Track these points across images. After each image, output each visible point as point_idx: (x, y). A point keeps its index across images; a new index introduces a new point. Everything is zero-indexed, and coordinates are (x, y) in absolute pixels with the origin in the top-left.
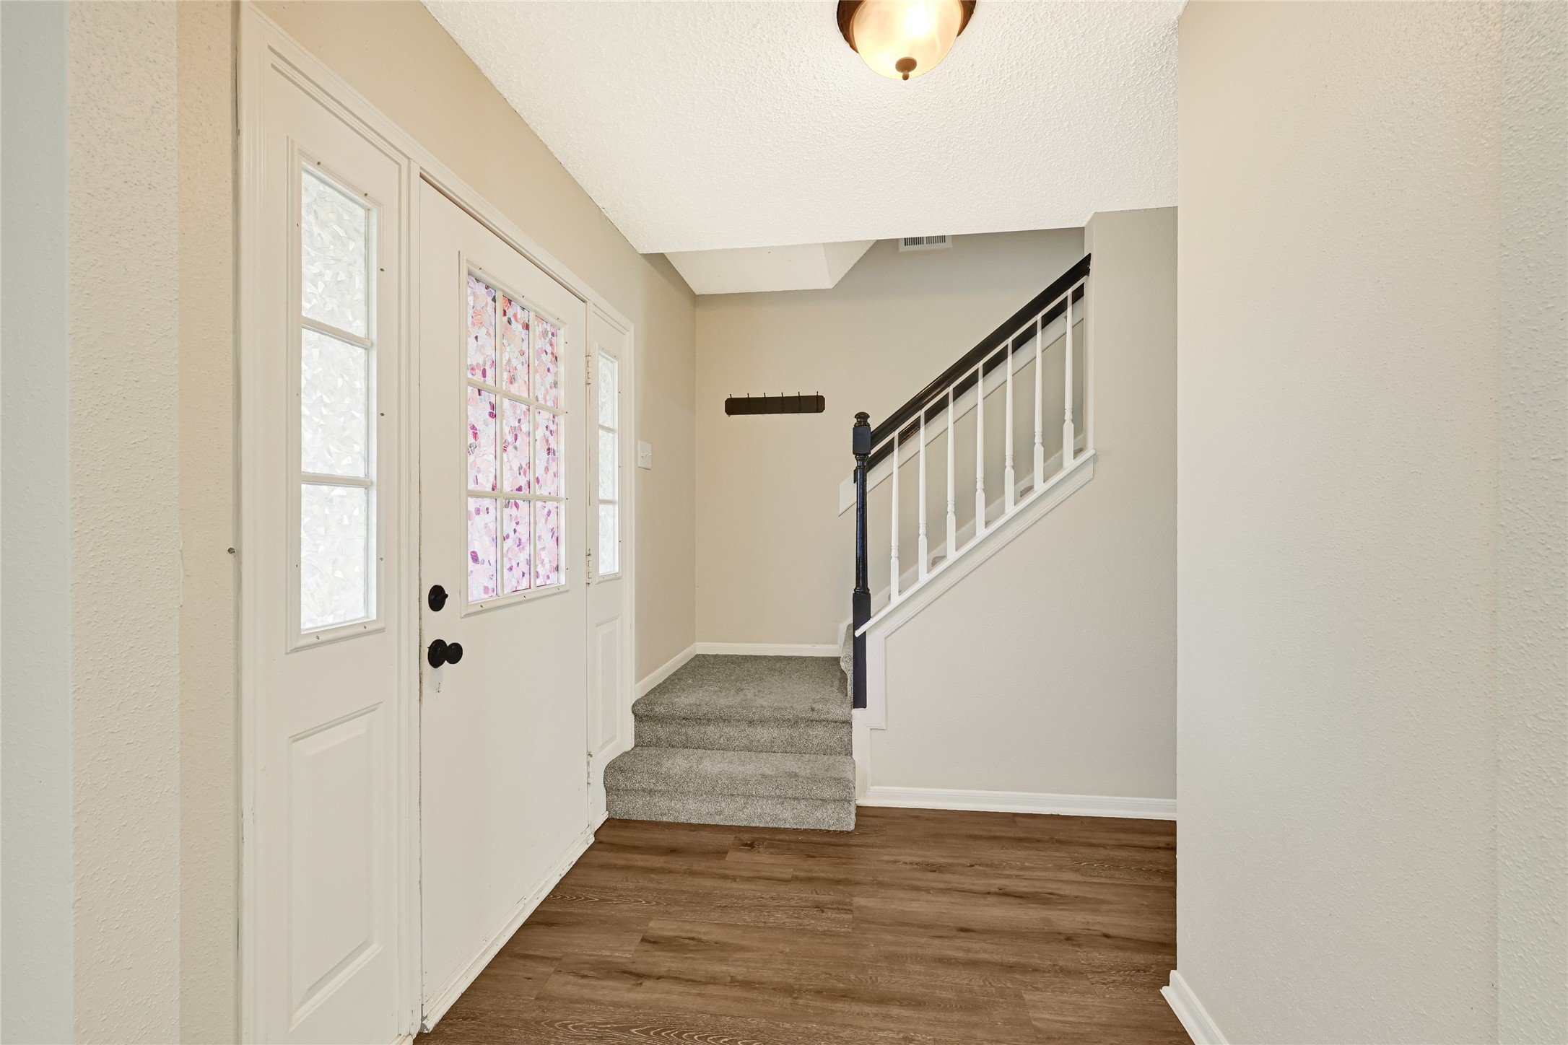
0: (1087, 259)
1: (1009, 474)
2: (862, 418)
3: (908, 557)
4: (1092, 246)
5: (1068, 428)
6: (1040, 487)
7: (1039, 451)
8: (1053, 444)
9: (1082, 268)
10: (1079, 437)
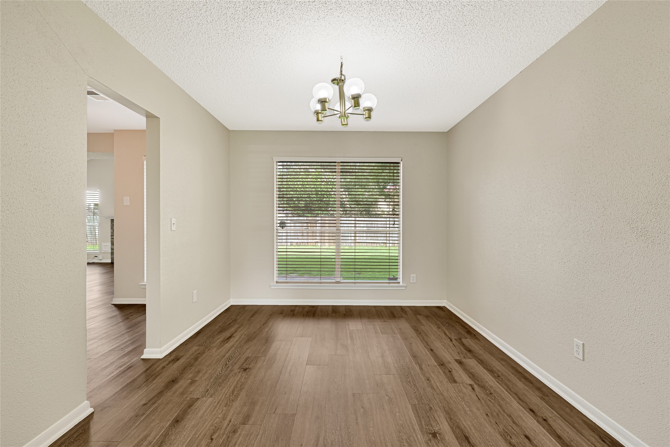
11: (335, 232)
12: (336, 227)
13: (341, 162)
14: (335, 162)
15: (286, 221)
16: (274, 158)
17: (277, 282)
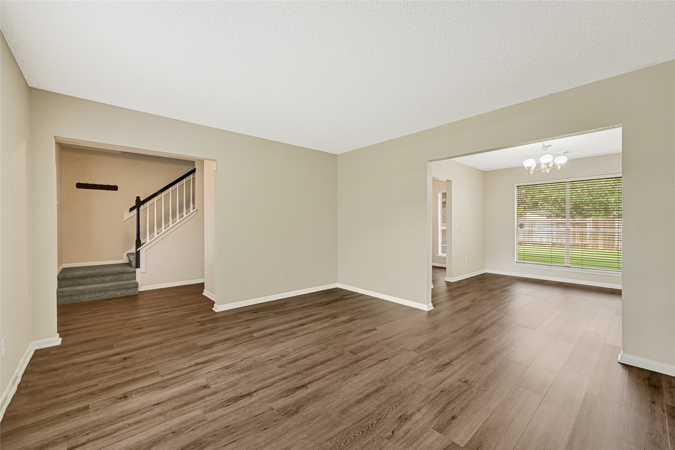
0: (195, 169)
1: (178, 213)
2: (138, 198)
3: (152, 231)
4: (197, 166)
5: (191, 204)
6: (185, 216)
7: (185, 208)
8: (188, 207)
9: (193, 171)
10: (194, 206)
11: (565, 231)
12: (565, 227)
13: (570, 182)
14: (565, 182)
15: (524, 224)
16: (514, 184)
17: (517, 262)
